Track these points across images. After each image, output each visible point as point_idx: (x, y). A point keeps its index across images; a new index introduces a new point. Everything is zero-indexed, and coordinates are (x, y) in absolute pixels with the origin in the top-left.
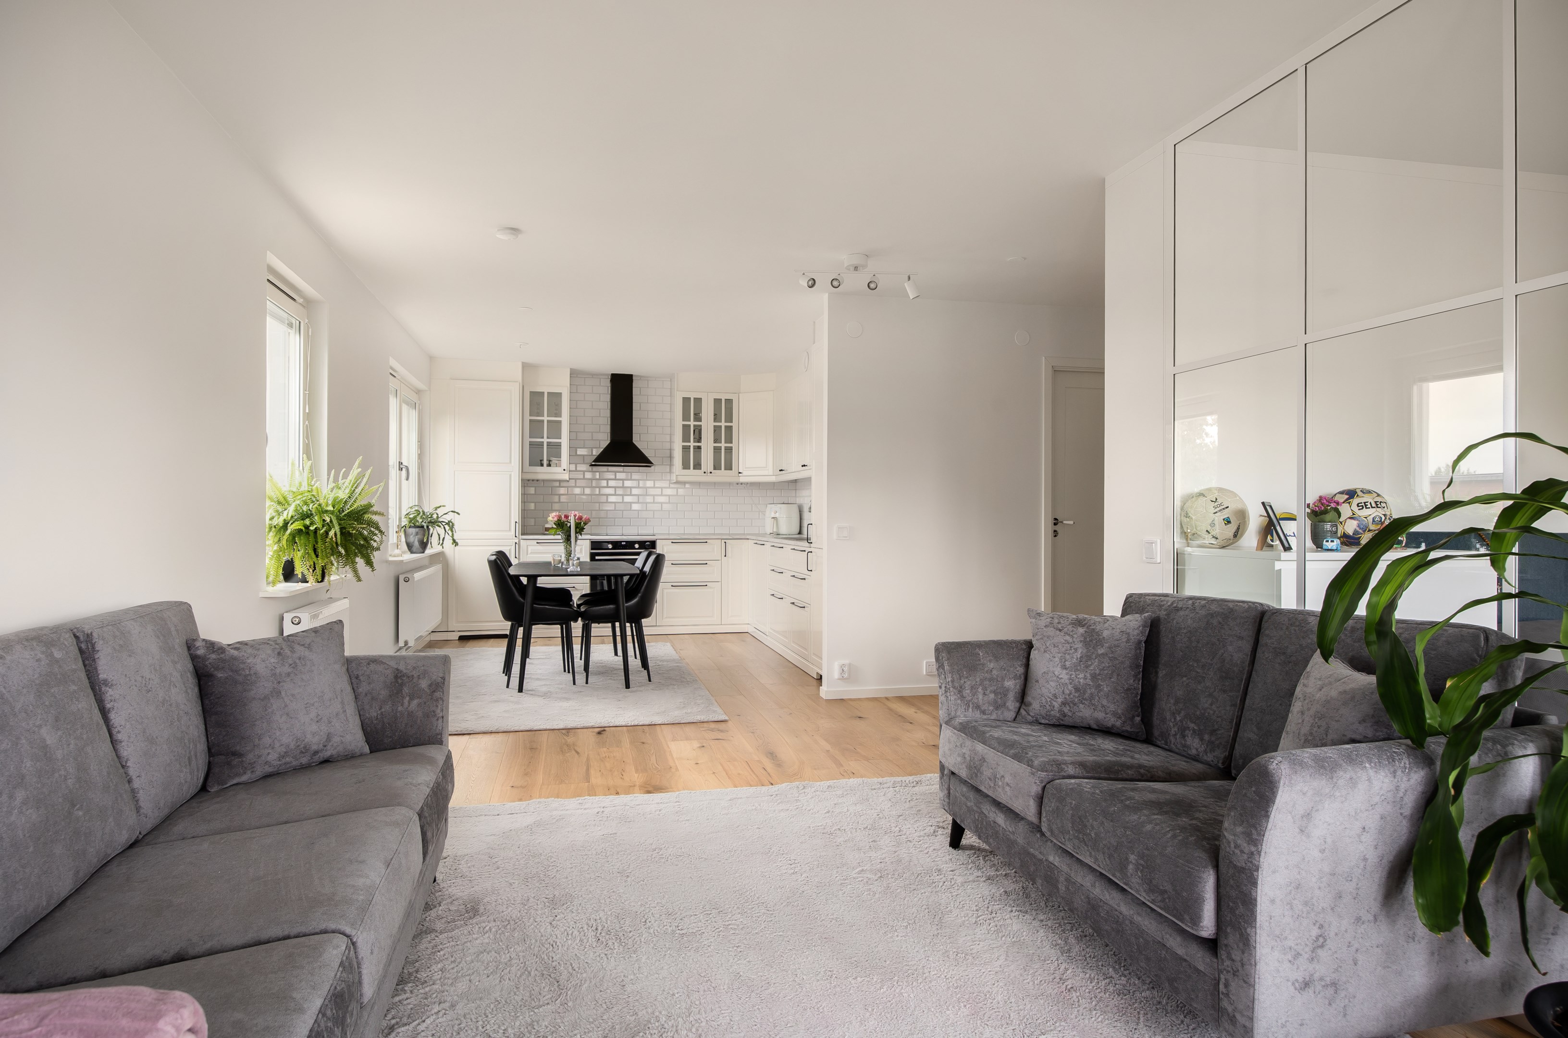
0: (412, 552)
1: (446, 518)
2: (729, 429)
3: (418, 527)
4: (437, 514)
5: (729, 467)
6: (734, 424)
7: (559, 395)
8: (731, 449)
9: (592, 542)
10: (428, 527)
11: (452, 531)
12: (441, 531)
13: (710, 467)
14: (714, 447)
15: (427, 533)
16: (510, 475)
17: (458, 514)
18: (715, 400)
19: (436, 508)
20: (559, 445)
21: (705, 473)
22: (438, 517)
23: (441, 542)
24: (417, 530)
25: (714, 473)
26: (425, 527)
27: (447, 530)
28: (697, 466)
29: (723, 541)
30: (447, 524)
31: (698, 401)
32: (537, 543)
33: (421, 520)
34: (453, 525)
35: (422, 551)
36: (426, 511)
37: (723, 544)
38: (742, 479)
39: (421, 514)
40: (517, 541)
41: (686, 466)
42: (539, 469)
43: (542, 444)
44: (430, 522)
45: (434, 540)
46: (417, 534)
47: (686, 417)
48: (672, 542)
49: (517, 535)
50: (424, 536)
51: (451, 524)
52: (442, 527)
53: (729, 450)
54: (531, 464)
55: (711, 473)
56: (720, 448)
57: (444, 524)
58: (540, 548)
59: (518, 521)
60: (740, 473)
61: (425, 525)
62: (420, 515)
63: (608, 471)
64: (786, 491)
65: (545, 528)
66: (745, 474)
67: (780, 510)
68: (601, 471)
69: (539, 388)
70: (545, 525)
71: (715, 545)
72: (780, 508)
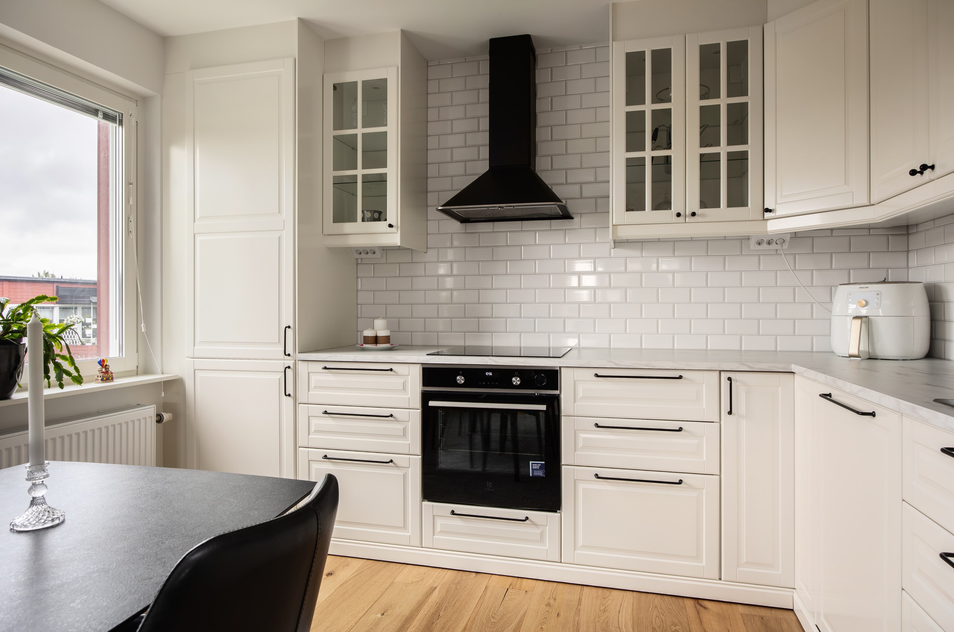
2: (738, 111)
5: (737, 200)
6: (752, 99)
7: (381, 85)
8: (743, 157)
9: (424, 369)
13: (694, 203)
14: (702, 156)
16: (280, 239)
18: (703, 48)
20: (382, 180)
21: (679, 215)
25: (702, 215)
28: (661, 201)
29: (724, 376)
31: (662, 58)
32: (325, 368)
37: (725, 384)
38: (775, 226)
40: (290, 363)
41: (633, 203)
42: (348, 227)
47: (633, 95)
49: (290, 352)
53: (738, 159)
54: (337, 218)
55: (694, 214)
56: (716, 157)
58: (330, 378)
59: (292, 326)
60: (768, 210)
63: (493, 232)
64: (905, 254)
65: (364, 336)
66: (778, 213)
67: (878, 299)
68: (482, 233)
69: (348, 77)
70: (364, 331)
71: (704, 385)
72: (878, 294)
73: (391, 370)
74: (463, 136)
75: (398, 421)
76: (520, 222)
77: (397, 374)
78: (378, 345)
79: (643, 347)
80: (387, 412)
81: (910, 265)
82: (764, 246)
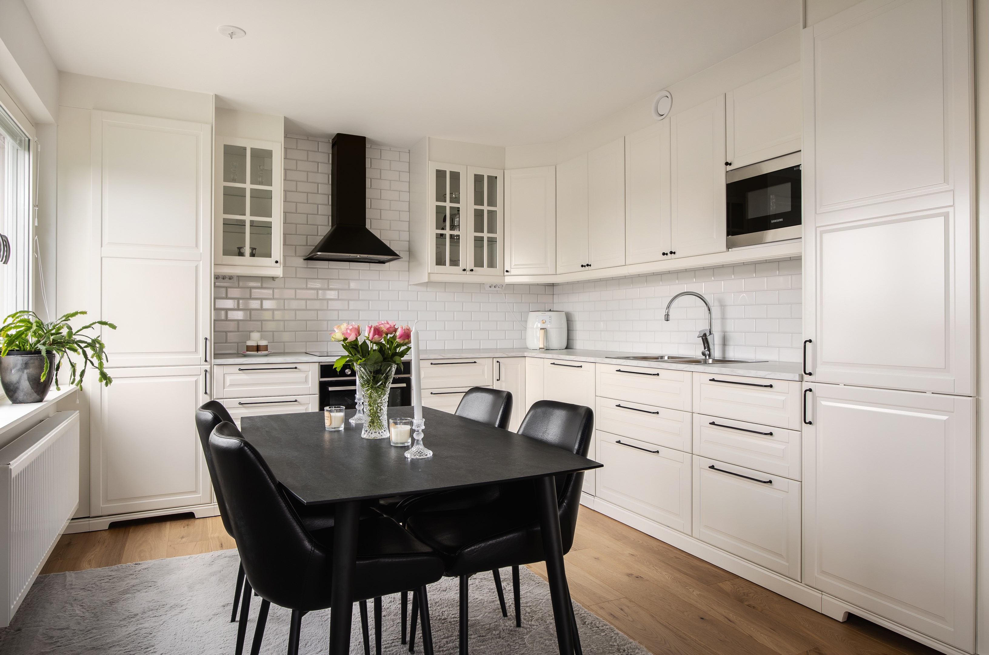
0: (15, 401)
1: (90, 335)
2: (492, 215)
3: (30, 353)
4: (70, 328)
5: (492, 264)
6: (498, 209)
7: (268, 154)
8: (494, 240)
9: (321, 366)
10: (49, 352)
11: (100, 358)
12: (78, 358)
13: (472, 264)
14: (475, 237)
15: (46, 365)
16: (197, 267)
17: (113, 327)
18: (476, 176)
19: (68, 317)
20: (268, 226)
21: (463, 270)
22: (70, 334)
23: (78, 378)
24: (26, 358)
25: (476, 271)
26: (44, 353)
27: (89, 357)
28: (455, 262)
29: (495, 360)
30: (89, 345)
31: (455, 176)
32: (240, 370)
33: (35, 339)
34: (102, 346)
35: (38, 397)
36: (45, 322)
37: (496, 365)
38: (509, 280)
39: (34, 327)
40: (208, 367)
41: (440, 261)
43: (242, 224)
44: (55, 342)
45: (64, 373)
46: (26, 365)
47: (441, 196)
48: (432, 364)
49: (208, 359)
50: (42, 370)
51: (98, 345)
52: (80, 351)
53: (492, 242)
54: (226, 252)
55: (472, 270)
56: (482, 239)
57: (83, 345)
58: (244, 377)
59: (208, 337)
60: (506, 271)
61: (43, 349)
62: (32, 330)
63: (328, 268)
64: (552, 296)
65: (247, 346)
66: (512, 273)
67: (550, 319)
68: (320, 268)
69: (239, 142)
70: (247, 341)
71: (486, 366)
72: (550, 317)
73: (296, 368)
74: (306, 194)
75: (301, 404)
76: (348, 263)
77: (300, 371)
78: (259, 352)
79: (428, 349)
80: (293, 398)
81: (554, 302)
82: (493, 288)
